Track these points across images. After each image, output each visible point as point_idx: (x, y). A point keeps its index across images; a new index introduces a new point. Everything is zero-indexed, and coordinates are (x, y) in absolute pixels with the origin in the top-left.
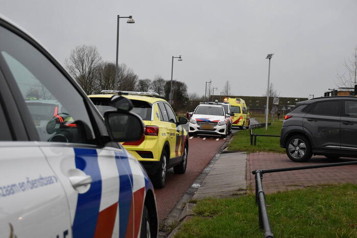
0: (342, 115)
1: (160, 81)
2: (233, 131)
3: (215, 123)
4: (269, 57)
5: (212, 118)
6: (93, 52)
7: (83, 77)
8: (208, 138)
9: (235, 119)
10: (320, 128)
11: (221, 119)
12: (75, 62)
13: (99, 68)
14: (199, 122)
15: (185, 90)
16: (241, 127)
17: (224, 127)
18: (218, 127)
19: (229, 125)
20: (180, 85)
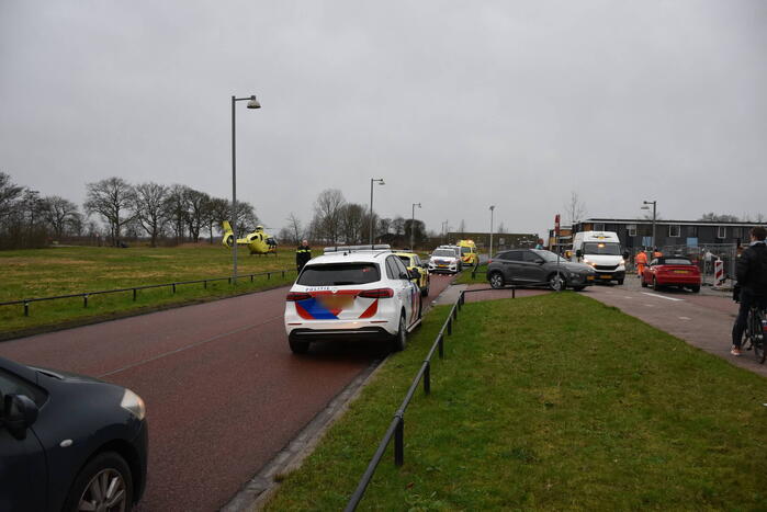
0: (521, 260)
1: (400, 220)
2: (464, 268)
3: (449, 263)
4: (492, 208)
5: (446, 259)
6: (338, 193)
7: (329, 217)
8: (443, 274)
9: (466, 258)
10: (510, 268)
11: (453, 259)
12: (322, 204)
13: (344, 208)
14: (436, 262)
15: (423, 228)
16: (471, 265)
17: (455, 265)
18: (451, 266)
19: (460, 265)
20: (418, 223)
